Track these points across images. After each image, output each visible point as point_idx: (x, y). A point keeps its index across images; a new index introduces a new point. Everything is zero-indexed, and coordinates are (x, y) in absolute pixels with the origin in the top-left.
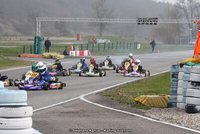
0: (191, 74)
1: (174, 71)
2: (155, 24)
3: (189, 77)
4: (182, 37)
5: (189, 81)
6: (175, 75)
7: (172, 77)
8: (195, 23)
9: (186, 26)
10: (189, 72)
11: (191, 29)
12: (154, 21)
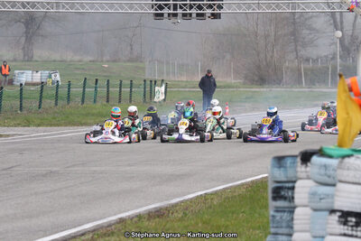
0: (340, 186)
1: (280, 175)
2: (215, 16)
3: (332, 196)
4: (307, 60)
5: (333, 211)
6: (282, 192)
7: (275, 199)
8: (351, 10)
9: (320, 23)
10: (330, 181)
11: (339, 34)
12: (210, 7)
